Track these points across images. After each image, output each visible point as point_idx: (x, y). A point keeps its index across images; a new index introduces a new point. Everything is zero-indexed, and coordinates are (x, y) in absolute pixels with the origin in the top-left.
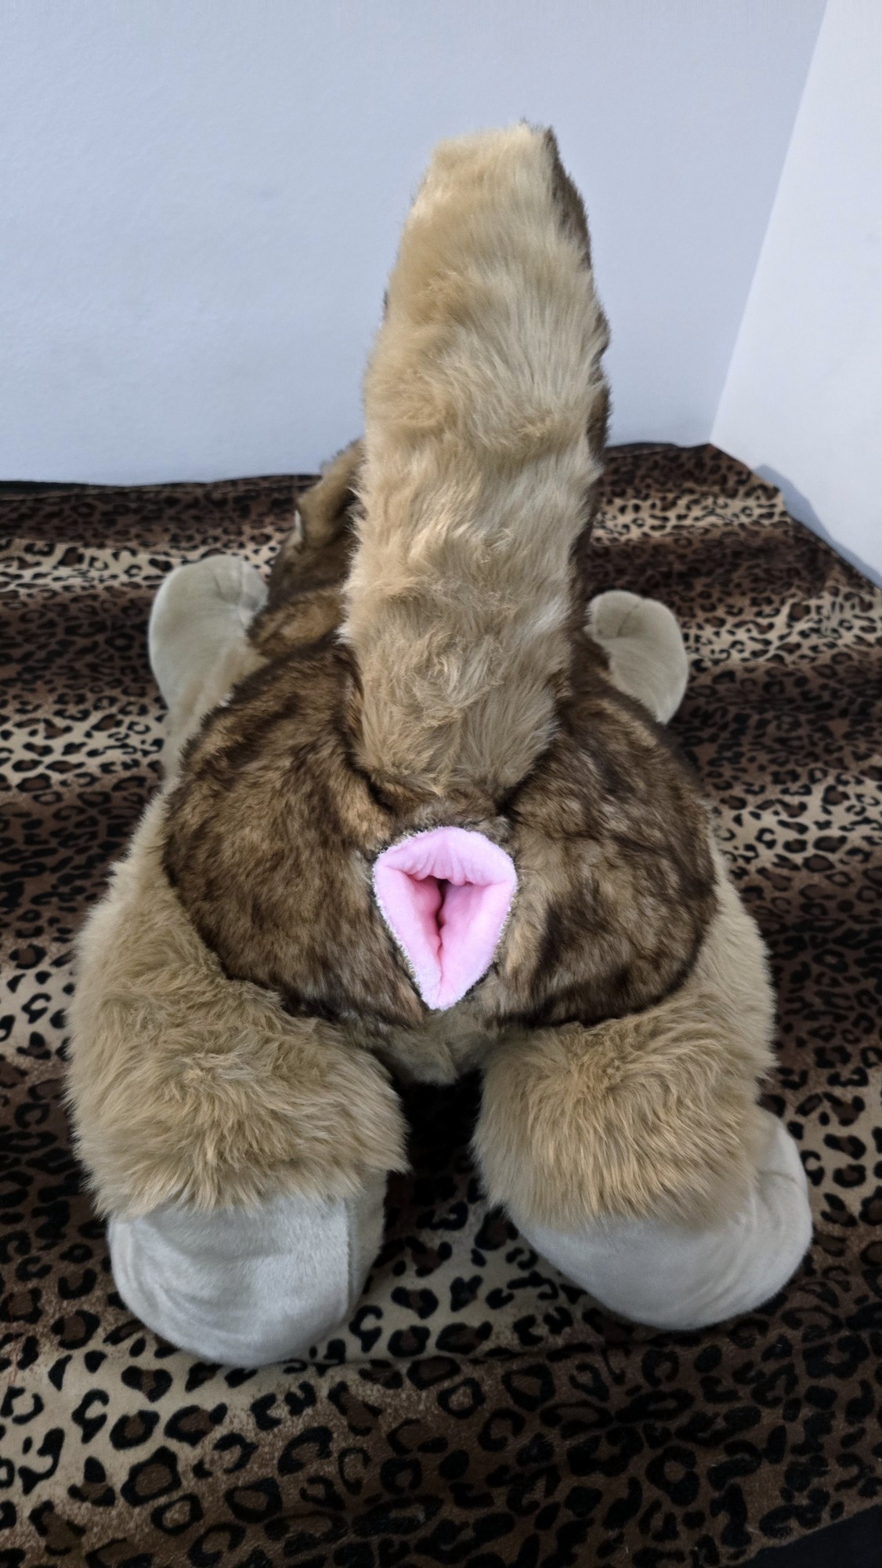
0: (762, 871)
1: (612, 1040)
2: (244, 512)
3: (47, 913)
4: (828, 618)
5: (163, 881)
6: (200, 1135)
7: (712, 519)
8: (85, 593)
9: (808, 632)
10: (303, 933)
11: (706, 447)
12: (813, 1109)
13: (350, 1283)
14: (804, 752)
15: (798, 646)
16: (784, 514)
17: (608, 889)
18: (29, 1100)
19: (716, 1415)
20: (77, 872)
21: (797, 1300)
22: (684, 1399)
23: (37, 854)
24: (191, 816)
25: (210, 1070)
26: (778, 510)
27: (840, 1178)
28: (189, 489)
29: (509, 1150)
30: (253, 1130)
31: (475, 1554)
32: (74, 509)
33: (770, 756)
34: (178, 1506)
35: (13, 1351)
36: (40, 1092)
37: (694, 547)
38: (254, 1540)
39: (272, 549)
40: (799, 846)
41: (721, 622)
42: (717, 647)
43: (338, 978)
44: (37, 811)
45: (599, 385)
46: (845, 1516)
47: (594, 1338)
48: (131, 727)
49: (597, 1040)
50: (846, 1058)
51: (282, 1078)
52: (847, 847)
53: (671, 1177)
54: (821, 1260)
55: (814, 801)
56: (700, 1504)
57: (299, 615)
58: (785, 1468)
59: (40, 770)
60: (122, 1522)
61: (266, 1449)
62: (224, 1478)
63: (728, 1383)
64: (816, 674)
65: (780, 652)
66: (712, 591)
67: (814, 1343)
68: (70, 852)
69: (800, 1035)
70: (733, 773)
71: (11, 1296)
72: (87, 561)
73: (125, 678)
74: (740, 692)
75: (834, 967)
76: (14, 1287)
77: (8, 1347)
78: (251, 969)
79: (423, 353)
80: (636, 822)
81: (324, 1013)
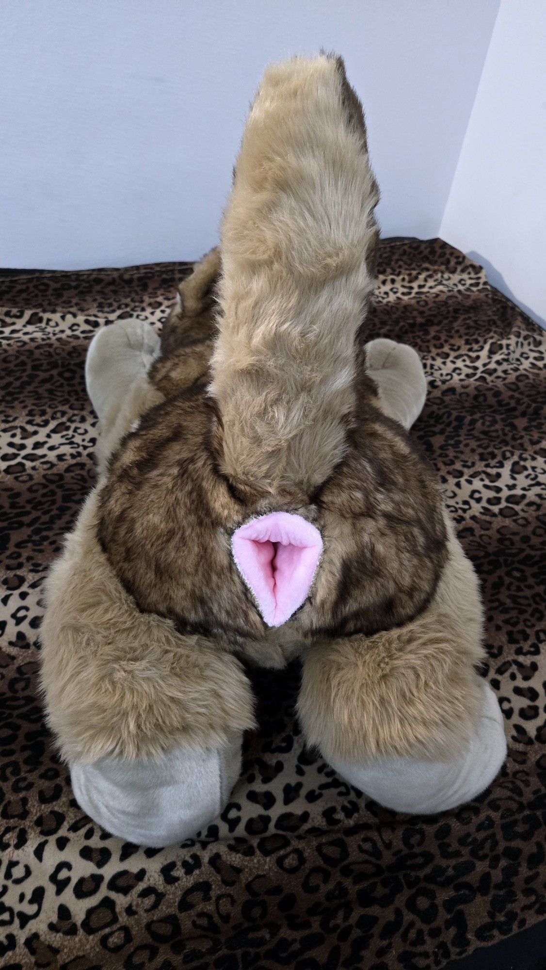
0: (473, 518)
1: (384, 645)
2: (145, 287)
3: (25, 553)
4: (514, 352)
5: (98, 548)
6: (125, 714)
7: (441, 288)
8: (44, 343)
9: (501, 361)
10: (188, 582)
11: (436, 240)
12: (506, 671)
14: (499, 440)
15: (495, 370)
16: (485, 283)
17: (380, 548)
18: (17, 676)
19: (448, 867)
20: (44, 526)
21: (498, 793)
22: (429, 857)
23: (17, 515)
24: (115, 506)
25: (131, 671)
26: (482, 281)
27: (523, 714)
28: (109, 273)
30: (158, 710)
31: (301, 958)
32: (35, 287)
33: (478, 443)
34: (116, 934)
35: (11, 838)
36: (24, 670)
37: (429, 306)
38: (164, 954)
39: (163, 312)
40: (496, 501)
41: (447, 356)
42: (444, 372)
43: (211, 609)
44: (18, 487)
45: (374, 229)
46: (526, 927)
47: (372, 820)
48: (75, 431)
49: (375, 645)
50: (526, 637)
51: (176, 675)
52: (526, 501)
53: (421, 732)
54: (513, 767)
55: (506, 471)
56: (439, 922)
57: (181, 364)
58: (490, 899)
59: (19, 460)
60: (82, 945)
61: (171, 896)
62: (145, 915)
63: (455, 846)
64: (506, 389)
65: (484, 375)
66: (441, 335)
67: (507, 820)
68: (38, 513)
69: (498, 623)
70: (455, 454)
71: (9, 802)
72: (45, 321)
73: (71, 399)
74: (459, 401)
75: (518, 579)
76: (10, 796)
77: (8, 836)
78: (155, 605)
79: (259, 210)
80: (397, 504)
81: (202, 631)
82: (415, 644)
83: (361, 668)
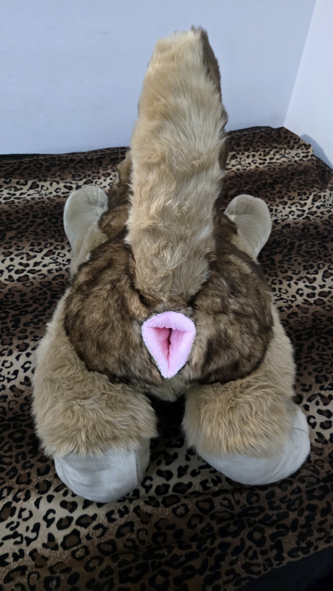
0: (298, 306)
1: (232, 389)
2: (100, 164)
3: (29, 330)
4: (328, 200)
5: (64, 333)
6: (79, 430)
7: (284, 159)
8: (40, 200)
9: (320, 206)
11: (282, 128)
12: (313, 399)
14: (316, 257)
15: (316, 212)
16: (312, 156)
17: (230, 332)
18: (25, 402)
19: (273, 515)
20: (40, 313)
21: (305, 473)
22: (262, 509)
23: (25, 306)
24: (74, 308)
25: (83, 405)
26: (310, 154)
27: (322, 426)
28: (79, 155)
29: (194, 428)
30: (99, 428)
31: (185, 565)
32: (35, 165)
33: (303, 259)
34: (80, 550)
35: (22, 495)
36: (27, 399)
37: (276, 171)
38: (107, 562)
39: (111, 179)
40: (312, 295)
41: (286, 203)
42: (284, 214)
43: (130, 369)
44: (25, 290)
46: (319, 550)
47: (229, 488)
48: (58, 254)
49: (226, 389)
50: (327, 379)
51: (109, 407)
52: (331, 295)
53: (252, 441)
54: (314, 457)
55: (319, 277)
56: (266, 547)
57: (117, 216)
58: (297, 534)
59: (25, 273)
60: (61, 556)
61: (111, 529)
62: (97, 540)
63: (278, 503)
64: (322, 224)
65: (308, 215)
66: (282, 190)
67: (309, 488)
68: (37, 306)
69: (310, 370)
70: (288, 266)
71: (20, 475)
72: (40, 187)
73: (56, 235)
74: (292, 232)
75: (324, 344)
76: (21, 472)
77: (20, 494)
78: (97, 367)
79: (152, 132)
80: (242, 305)
81: (125, 381)
82: (250, 389)
83: (218, 403)
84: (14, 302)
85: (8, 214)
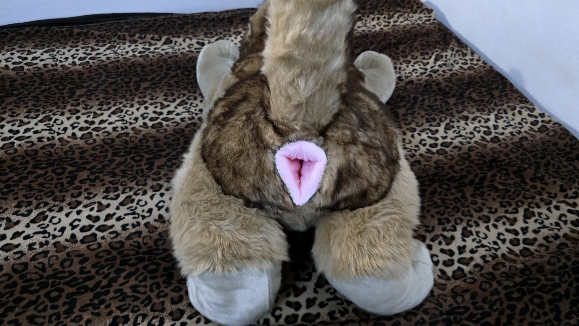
0: (421, 155)
1: (360, 215)
2: (231, 23)
3: (163, 172)
4: (449, 60)
5: (201, 160)
6: (216, 249)
7: (407, 22)
8: (173, 55)
9: (441, 65)
12: (436, 240)
13: (270, 299)
14: (438, 111)
15: (438, 70)
16: (434, 19)
17: (359, 162)
18: (159, 237)
20: (173, 158)
21: (428, 305)
23: (158, 151)
24: (211, 138)
25: (219, 226)
26: (432, 18)
27: (445, 263)
28: (211, 15)
29: (324, 253)
30: (234, 247)
32: (168, 23)
33: (426, 113)
35: (156, 322)
36: (163, 234)
37: (400, 33)
39: (242, 37)
40: (435, 145)
41: (409, 62)
42: (407, 72)
43: (264, 194)
44: (158, 135)
47: (356, 318)
48: (191, 104)
49: (355, 215)
50: (449, 221)
51: (244, 229)
52: (453, 145)
53: (380, 262)
54: (437, 292)
55: (441, 129)
57: (250, 63)
59: (159, 120)
64: (444, 81)
65: (431, 73)
66: (406, 50)
67: (433, 320)
68: (170, 150)
69: (432, 213)
70: (411, 119)
71: (155, 303)
72: (174, 43)
73: (188, 87)
74: (415, 88)
75: (446, 189)
76: (155, 300)
77: (154, 321)
78: (232, 191)
80: (370, 138)
81: (259, 206)
82: (378, 215)
84: (148, 147)
85: (143, 66)
